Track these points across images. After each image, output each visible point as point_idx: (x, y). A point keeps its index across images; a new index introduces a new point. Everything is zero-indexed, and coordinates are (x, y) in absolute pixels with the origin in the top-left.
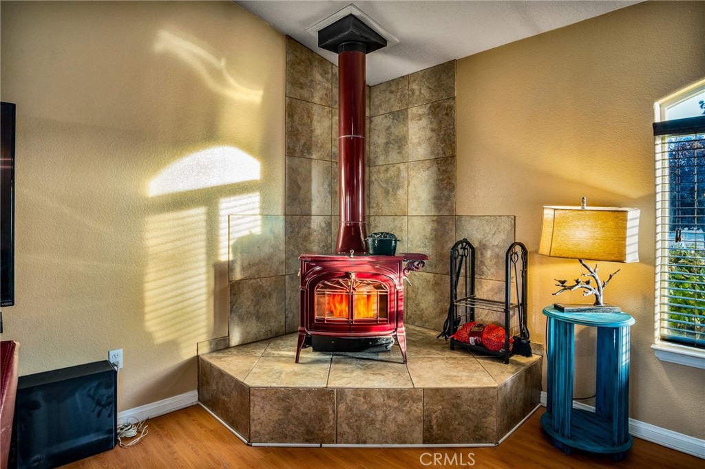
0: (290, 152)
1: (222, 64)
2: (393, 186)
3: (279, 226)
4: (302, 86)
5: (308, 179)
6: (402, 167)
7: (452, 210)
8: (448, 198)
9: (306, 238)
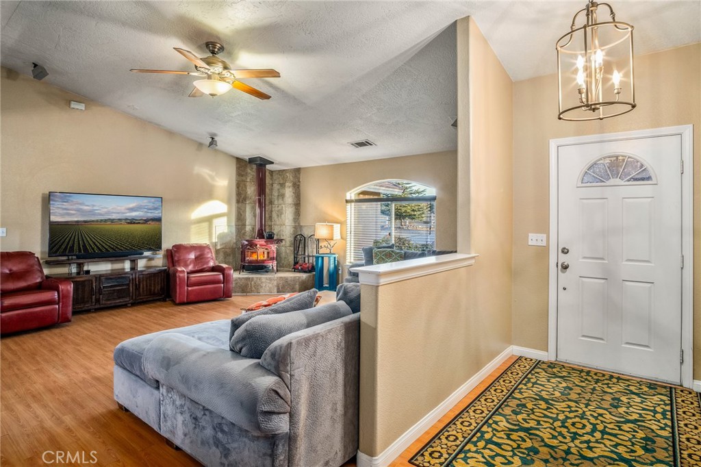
0: (238, 202)
1: (214, 174)
2: (280, 213)
3: (234, 230)
4: (242, 176)
5: (245, 211)
6: (283, 206)
7: (299, 223)
8: (298, 219)
9: (244, 234)
